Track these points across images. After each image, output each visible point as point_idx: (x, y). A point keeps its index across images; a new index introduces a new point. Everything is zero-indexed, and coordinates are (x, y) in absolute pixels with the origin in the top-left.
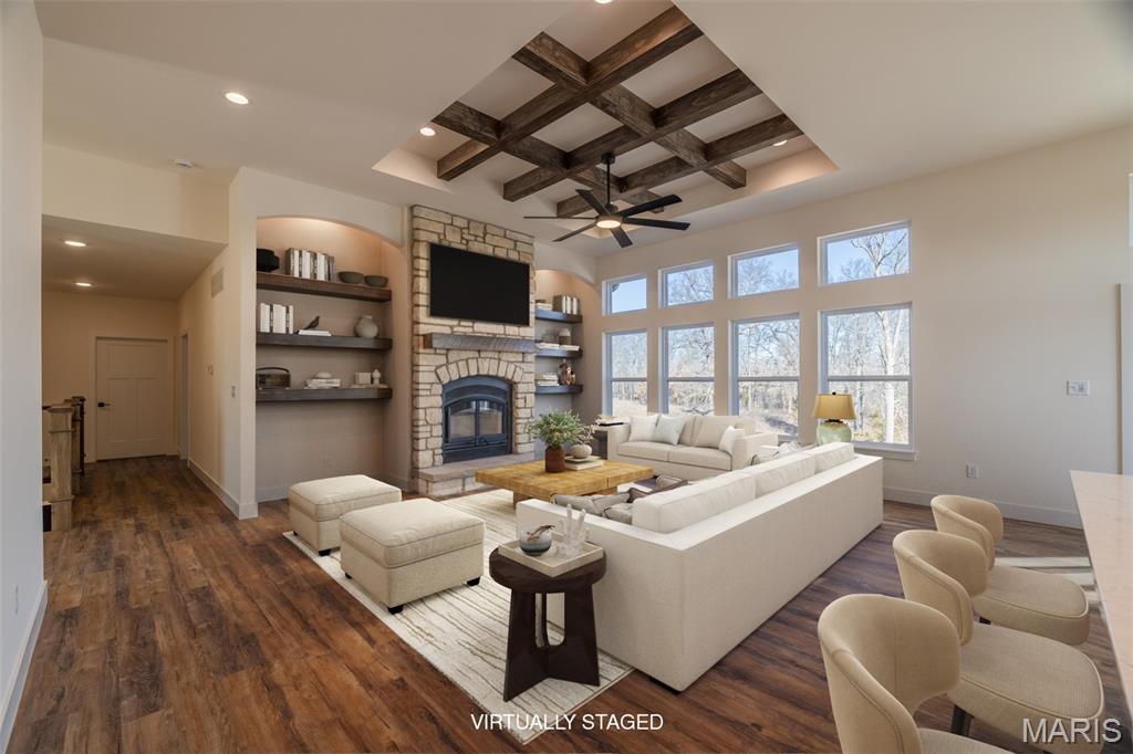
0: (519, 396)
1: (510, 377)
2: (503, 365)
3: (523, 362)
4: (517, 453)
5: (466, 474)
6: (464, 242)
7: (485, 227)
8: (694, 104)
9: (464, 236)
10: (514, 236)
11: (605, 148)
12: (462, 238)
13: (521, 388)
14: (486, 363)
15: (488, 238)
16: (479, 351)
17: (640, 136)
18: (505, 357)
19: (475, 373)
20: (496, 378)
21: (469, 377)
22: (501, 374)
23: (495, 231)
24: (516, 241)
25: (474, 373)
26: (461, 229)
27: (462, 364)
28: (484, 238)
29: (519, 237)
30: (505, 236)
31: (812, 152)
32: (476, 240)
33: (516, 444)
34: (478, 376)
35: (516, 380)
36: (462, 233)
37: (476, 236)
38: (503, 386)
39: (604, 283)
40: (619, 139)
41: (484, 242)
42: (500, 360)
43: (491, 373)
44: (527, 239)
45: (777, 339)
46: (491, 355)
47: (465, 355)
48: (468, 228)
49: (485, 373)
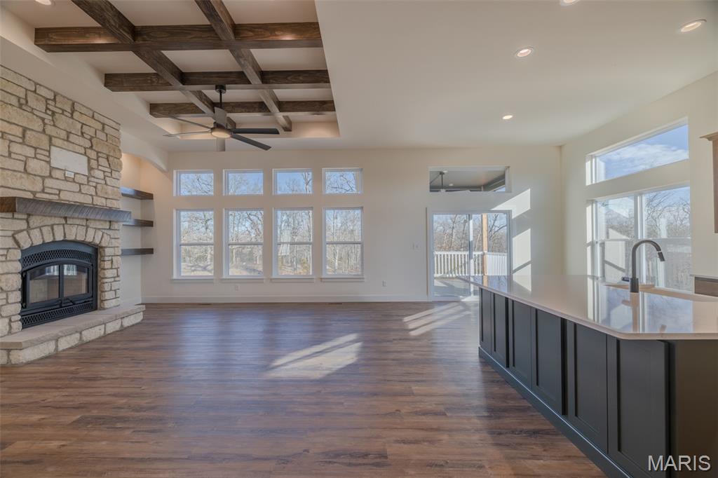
0: (106, 258)
1: (97, 241)
2: (91, 232)
3: (110, 229)
4: (104, 309)
5: (60, 334)
6: (50, 113)
7: (73, 104)
8: (289, 78)
9: (50, 107)
10: (102, 119)
11: (220, 81)
12: (47, 108)
13: (108, 251)
14: (74, 229)
15: (76, 115)
16: (65, 218)
17: (249, 83)
18: (92, 224)
19: (62, 239)
20: (83, 243)
21: (54, 242)
22: (89, 239)
23: (84, 110)
24: (104, 124)
25: (59, 237)
26: (47, 99)
27: (45, 230)
28: (72, 114)
29: (107, 121)
30: (93, 117)
31: (334, 124)
32: (63, 114)
33: (102, 301)
34: (65, 241)
35: (103, 244)
36: (47, 104)
37: (63, 110)
38: (88, 250)
39: (175, 172)
40: (232, 79)
41: (72, 117)
42: (87, 227)
43: (78, 239)
44: (114, 125)
45: (250, 219)
46: (78, 222)
47: (49, 221)
48: (54, 100)
49: (72, 238)
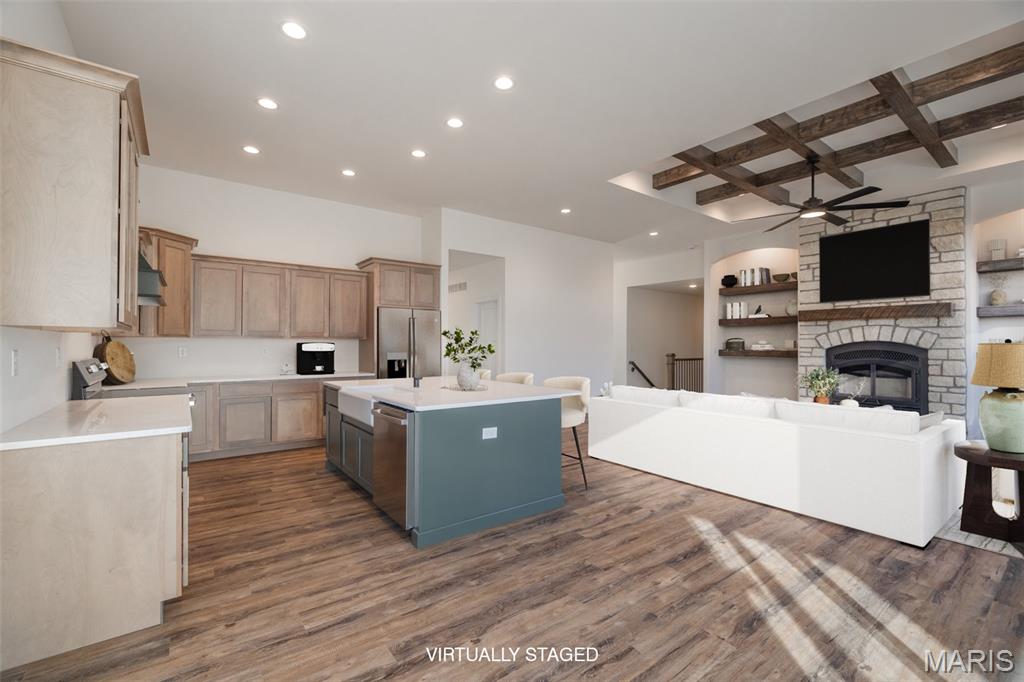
0: (932, 362)
3: (938, 326)
13: (934, 354)
35: (924, 346)
49: (873, 339)
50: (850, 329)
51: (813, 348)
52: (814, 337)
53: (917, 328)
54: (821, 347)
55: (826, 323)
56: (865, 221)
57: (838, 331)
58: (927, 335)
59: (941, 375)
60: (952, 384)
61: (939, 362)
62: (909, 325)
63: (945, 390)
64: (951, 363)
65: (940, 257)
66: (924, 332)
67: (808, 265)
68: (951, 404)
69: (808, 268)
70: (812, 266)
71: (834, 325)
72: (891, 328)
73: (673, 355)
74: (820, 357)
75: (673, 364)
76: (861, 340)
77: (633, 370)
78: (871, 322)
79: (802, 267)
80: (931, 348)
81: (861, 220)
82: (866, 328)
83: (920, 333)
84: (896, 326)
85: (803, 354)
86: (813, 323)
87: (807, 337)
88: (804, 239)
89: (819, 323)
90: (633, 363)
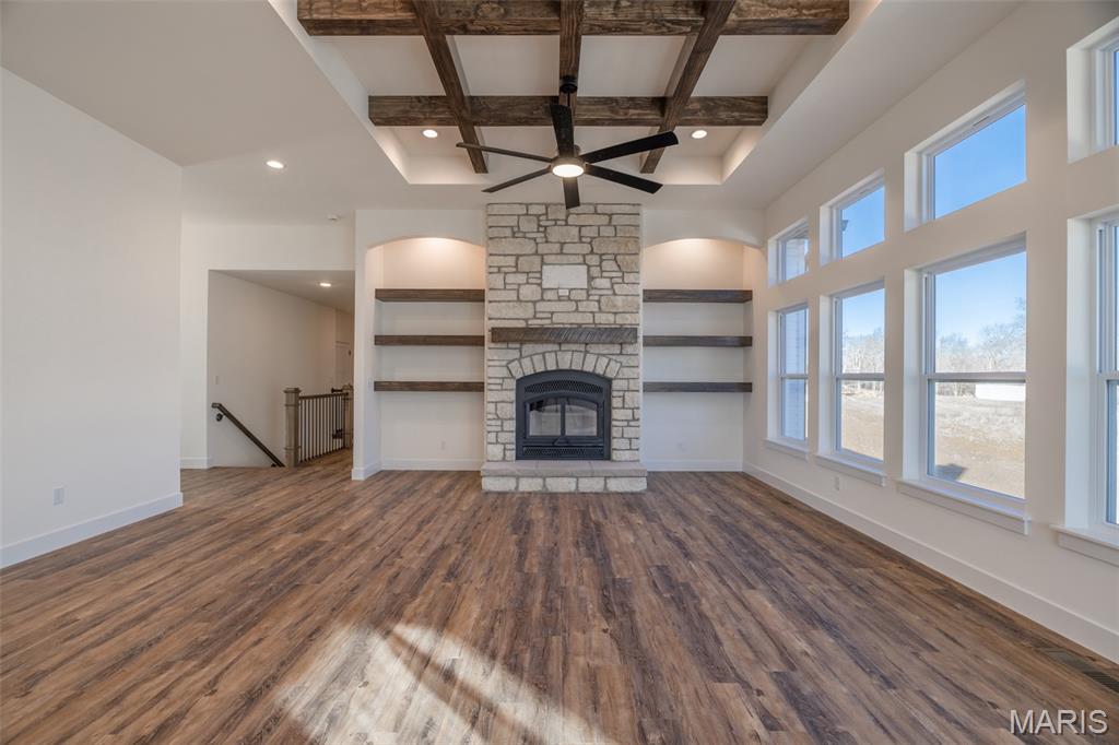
0: (615, 394)
1: (600, 371)
2: (591, 359)
4: (612, 460)
6: (542, 229)
9: (542, 223)
10: (608, 209)
12: (539, 226)
13: (618, 385)
14: (568, 357)
16: (560, 344)
18: (594, 349)
20: (580, 373)
21: (546, 372)
22: (588, 368)
24: (611, 215)
25: (552, 366)
26: (539, 216)
27: (536, 358)
29: (616, 209)
30: (595, 212)
32: (556, 224)
33: (612, 450)
34: (558, 371)
35: (610, 375)
36: (539, 221)
41: (567, 224)
43: (574, 368)
46: (575, 347)
47: (541, 348)
49: (566, 367)
50: (543, 354)
51: (503, 378)
52: (504, 363)
53: (604, 355)
54: (513, 377)
55: (518, 346)
56: (559, 223)
57: (531, 356)
58: (612, 364)
59: (623, 408)
60: (631, 418)
61: (621, 394)
62: (597, 352)
63: (625, 423)
64: (630, 393)
65: (623, 277)
66: (610, 360)
67: (499, 268)
68: (630, 439)
69: (499, 272)
70: (503, 269)
71: (528, 349)
72: (582, 355)
73: (297, 391)
74: (511, 390)
75: (296, 405)
76: (554, 368)
77: (219, 418)
78: (564, 347)
79: (492, 270)
80: (615, 379)
81: (556, 220)
82: (559, 353)
83: (607, 360)
84: (586, 352)
85: (492, 387)
86: (504, 346)
87: (497, 363)
88: (494, 232)
89: (510, 345)
90: (220, 407)
